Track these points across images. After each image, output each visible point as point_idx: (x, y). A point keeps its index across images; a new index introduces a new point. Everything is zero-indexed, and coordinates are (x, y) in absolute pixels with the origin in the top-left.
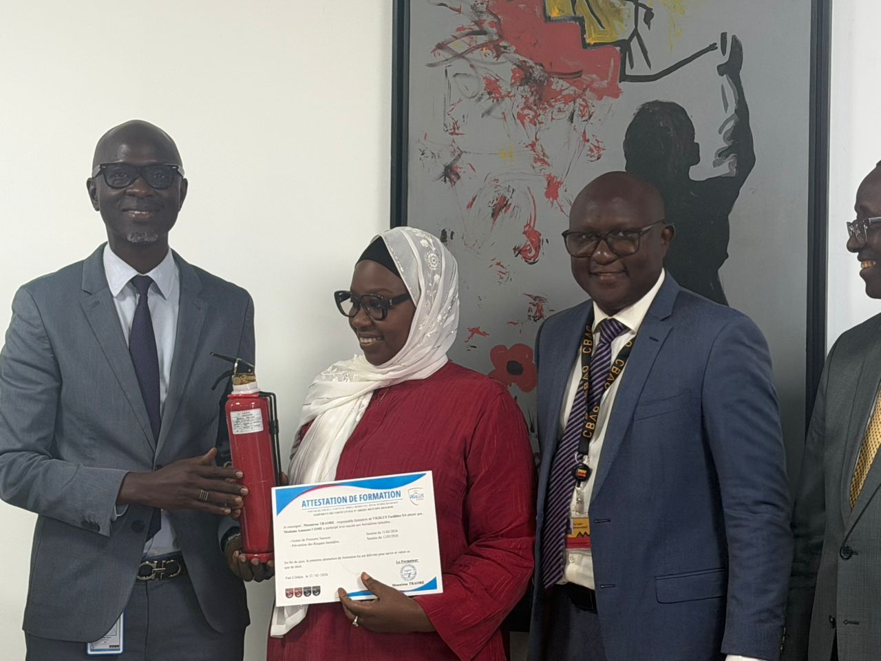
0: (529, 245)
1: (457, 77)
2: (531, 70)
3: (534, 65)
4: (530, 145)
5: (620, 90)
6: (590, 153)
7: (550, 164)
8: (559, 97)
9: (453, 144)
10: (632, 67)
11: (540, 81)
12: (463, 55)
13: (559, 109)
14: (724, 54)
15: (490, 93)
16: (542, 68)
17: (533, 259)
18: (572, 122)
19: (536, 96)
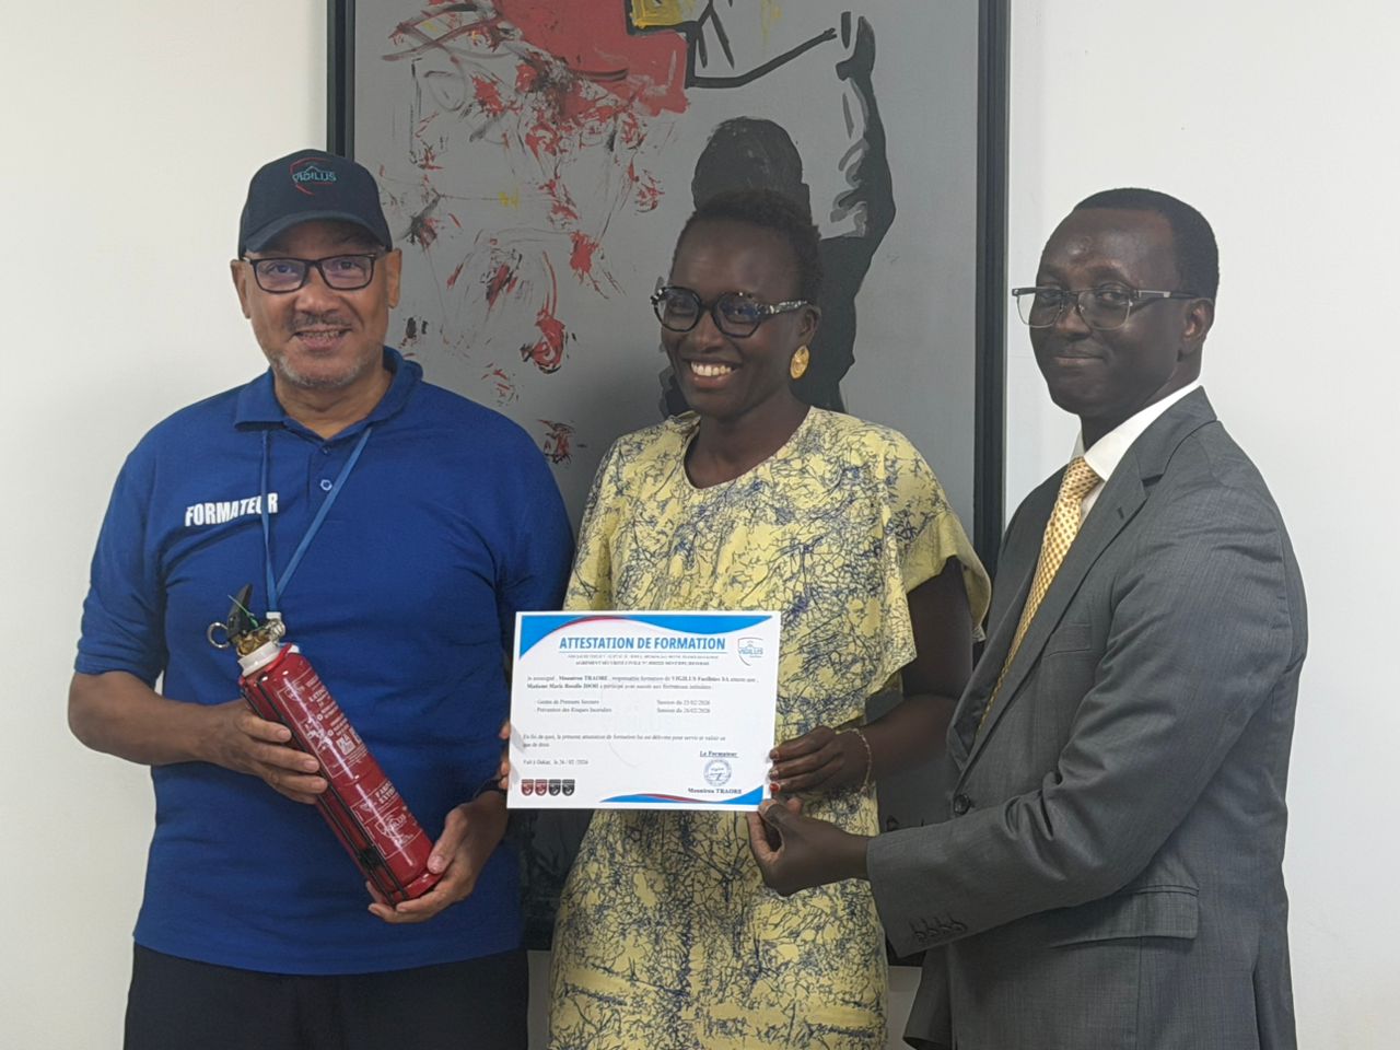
0: (546, 343)
1: (431, 79)
2: (547, 67)
3: (552, 60)
4: (547, 185)
5: (687, 100)
6: (639, 198)
7: (578, 215)
8: (592, 110)
9: (426, 183)
10: (704, 64)
11: (562, 84)
12: (440, 42)
13: (592, 129)
14: (847, 45)
15: (482, 103)
16: (563, 64)
17: (551, 365)
18: (612, 150)
19: (554, 108)
